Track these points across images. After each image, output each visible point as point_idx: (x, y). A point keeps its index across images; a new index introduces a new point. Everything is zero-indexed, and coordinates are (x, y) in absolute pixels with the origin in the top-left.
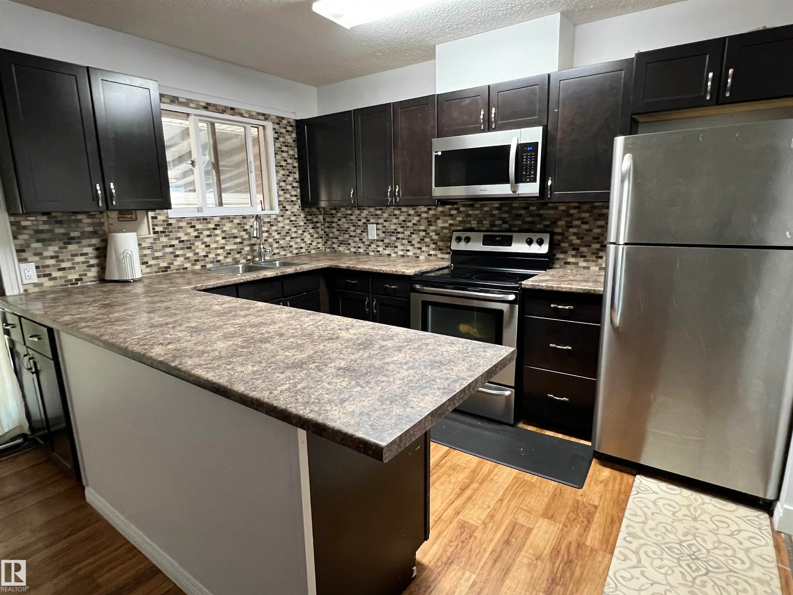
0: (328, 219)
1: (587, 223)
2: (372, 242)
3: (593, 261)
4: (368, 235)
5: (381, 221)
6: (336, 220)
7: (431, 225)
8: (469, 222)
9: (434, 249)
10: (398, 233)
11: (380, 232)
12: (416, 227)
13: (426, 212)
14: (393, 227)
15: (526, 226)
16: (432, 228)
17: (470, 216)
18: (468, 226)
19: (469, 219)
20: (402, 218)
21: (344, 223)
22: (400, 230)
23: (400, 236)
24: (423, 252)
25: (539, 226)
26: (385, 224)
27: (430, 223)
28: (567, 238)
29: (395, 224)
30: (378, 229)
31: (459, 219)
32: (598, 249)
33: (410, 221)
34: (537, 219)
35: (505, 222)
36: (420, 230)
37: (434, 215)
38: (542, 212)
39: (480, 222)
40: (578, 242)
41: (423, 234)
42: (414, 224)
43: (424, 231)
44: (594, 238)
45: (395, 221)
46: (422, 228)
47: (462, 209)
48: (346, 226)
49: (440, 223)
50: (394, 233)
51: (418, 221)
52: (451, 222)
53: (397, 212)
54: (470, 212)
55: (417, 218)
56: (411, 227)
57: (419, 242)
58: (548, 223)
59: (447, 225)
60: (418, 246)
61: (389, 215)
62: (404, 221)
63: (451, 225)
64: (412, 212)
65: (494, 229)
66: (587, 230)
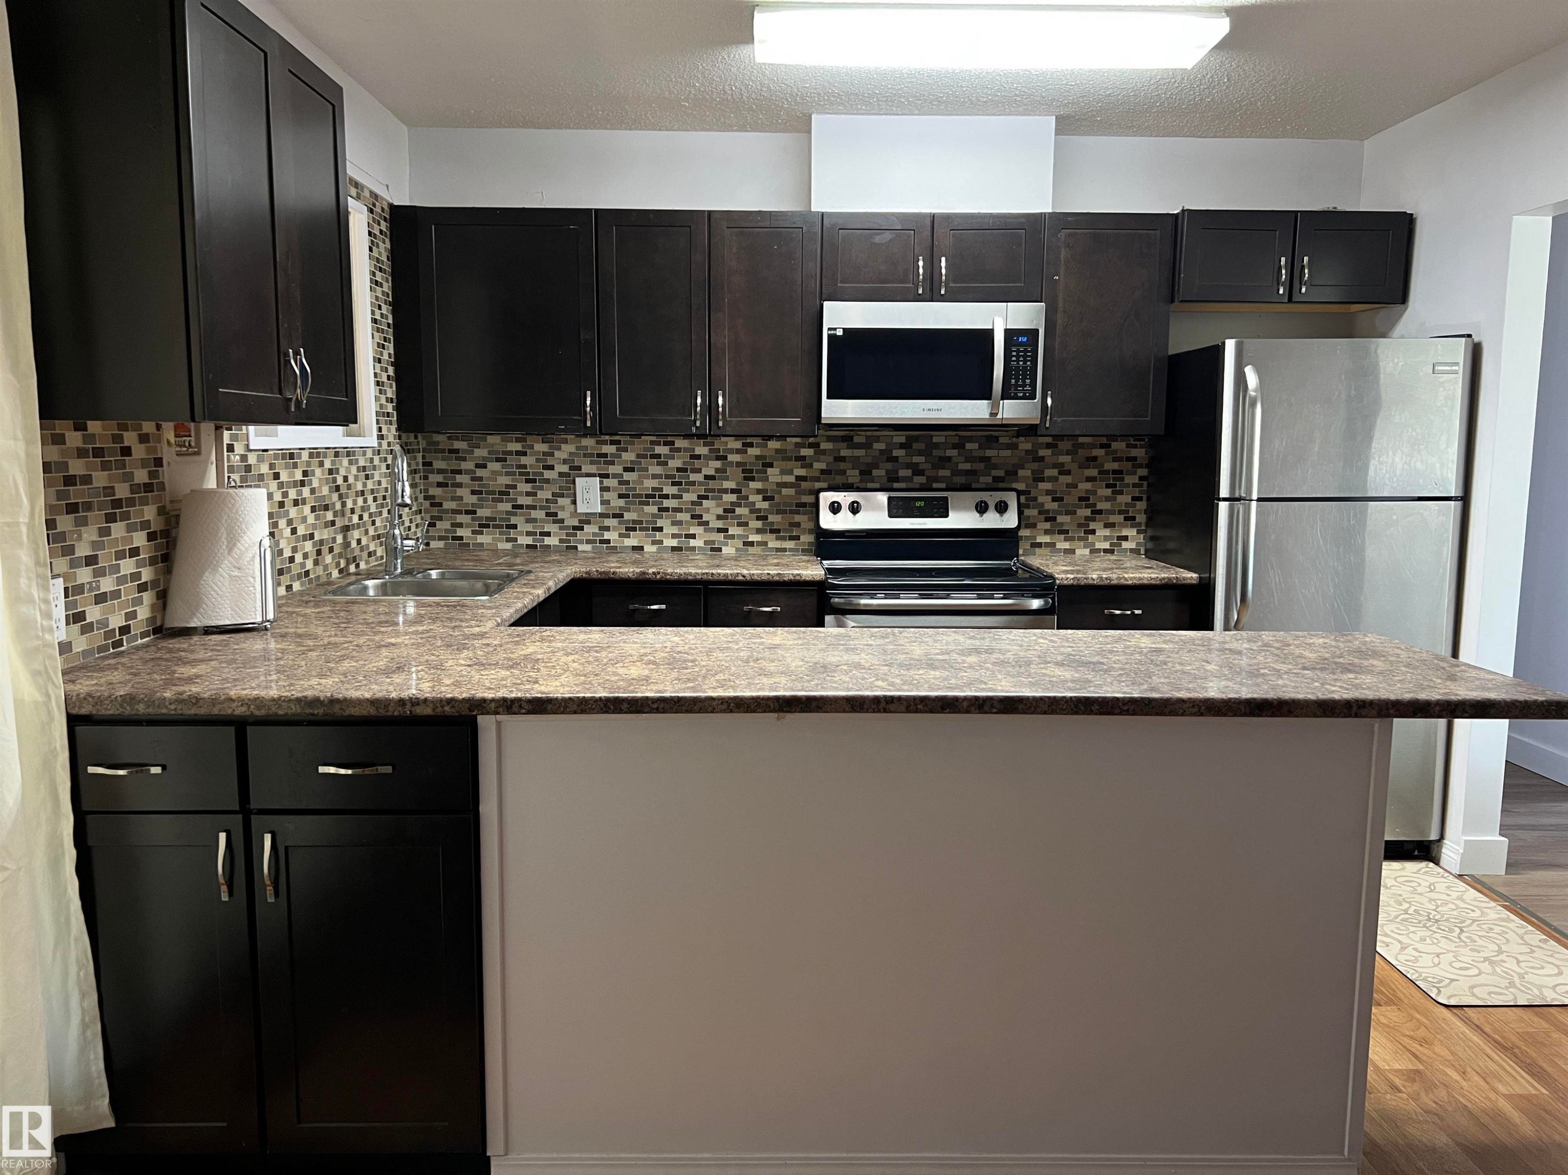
0: (439, 464)
1: (1068, 473)
2: (587, 519)
3: (1080, 539)
4: (574, 502)
5: (612, 470)
6: (465, 465)
7: (753, 479)
8: (843, 472)
9: (759, 531)
10: (666, 497)
11: (611, 496)
12: (712, 484)
13: (738, 451)
14: (650, 484)
15: (960, 480)
16: (753, 485)
17: (843, 459)
18: (839, 480)
19: (842, 466)
20: (675, 463)
21: (494, 473)
22: (669, 490)
23: (666, 503)
24: (732, 537)
25: (986, 480)
26: (627, 476)
27: (749, 476)
28: (1035, 499)
29: (654, 476)
30: (604, 489)
31: (818, 466)
32: (1087, 518)
33: (699, 471)
34: (980, 466)
35: (918, 472)
36: (725, 491)
37: (758, 457)
38: (989, 453)
39: (865, 472)
40: (1055, 506)
41: (733, 498)
42: (707, 477)
43: (733, 491)
44: (1081, 499)
45: (655, 469)
46: (731, 485)
47: (824, 446)
48: (504, 480)
49: (774, 475)
50: (653, 496)
51: (717, 470)
52: (802, 472)
53: (662, 450)
54: (844, 453)
55: (718, 464)
56: (700, 484)
57: (719, 517)
58: (1001, 473)
59: (791, 479)
60: (720, 524)
61: (638, 456)
62: (679, 470)
63: (798, 478)
64: (701, 450)
65: (896, 485)
66: (1068, 485)
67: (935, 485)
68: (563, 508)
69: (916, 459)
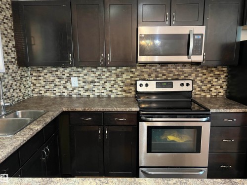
0: (34, 74)
1: (205, 75)
2: (74, 88)
3: (208, 93)
4: (71, 84)
5: (81, 75)
6: (42, 74)
7: (119, 77)
8: (143, 75)
9: (120, 91)
10: (96, 82)
11: (81, 82)
12: (108, 79)
13: (115, 70)
14: (91, 79)
15: (175, 77)
17: (143, 72)
18: (142, 77)
20: (98, 73)
21: (49, 76)
22: (96, 80)
23: (96, 84)
24: (113, 93)
25: (182, 77)
26: (85, 77)
27: (118, 76)
28: (196, 82)
29: (92, 77)
30: (79, 80)
31: (136, 73)
32: (210, 87)
33: (104, 75)
34: (181, 73)
35: (164, 75)
36: (111, 81)
37: (120, 71)
38: (184, 69)
39: (149, 75)
40: (201, 84)
41: (114, 82)
42: (106, 77)
43: (113, 81)
44: (209, 82)
45: (92, 75)
46: (113, 79)
47: (138, 68)
48: (52, 78)
49: (124, 76)
50: (92, 82)
51: (109, 75)
52: (132, 75)
53: (94, 70)
54: (144, 70)
55: (109, 73)
56: (105, 79)
57: (110, 88)
58: (186, 75)
59: (129, 77)
60: (110, 89)
61: (88, 71)
62: (99, 75)
63: (131, 77)
64: (105, 69)
65: (158, 79)
66: (205, 78)
67: (169, 79)
68: (68, 85)
69: (163, 71)
